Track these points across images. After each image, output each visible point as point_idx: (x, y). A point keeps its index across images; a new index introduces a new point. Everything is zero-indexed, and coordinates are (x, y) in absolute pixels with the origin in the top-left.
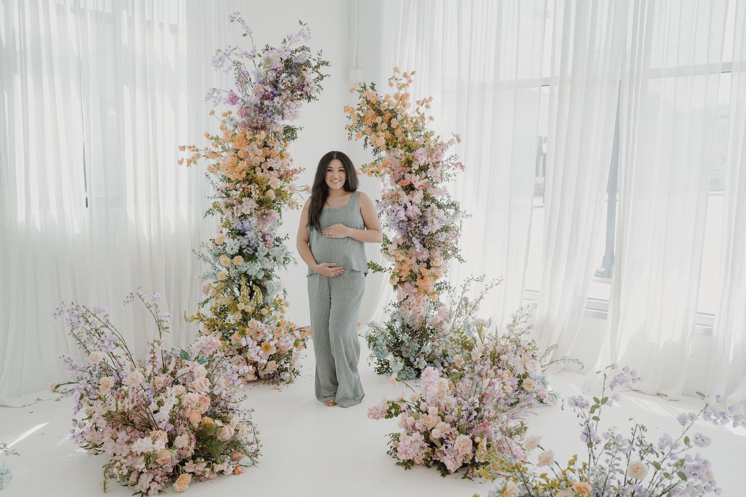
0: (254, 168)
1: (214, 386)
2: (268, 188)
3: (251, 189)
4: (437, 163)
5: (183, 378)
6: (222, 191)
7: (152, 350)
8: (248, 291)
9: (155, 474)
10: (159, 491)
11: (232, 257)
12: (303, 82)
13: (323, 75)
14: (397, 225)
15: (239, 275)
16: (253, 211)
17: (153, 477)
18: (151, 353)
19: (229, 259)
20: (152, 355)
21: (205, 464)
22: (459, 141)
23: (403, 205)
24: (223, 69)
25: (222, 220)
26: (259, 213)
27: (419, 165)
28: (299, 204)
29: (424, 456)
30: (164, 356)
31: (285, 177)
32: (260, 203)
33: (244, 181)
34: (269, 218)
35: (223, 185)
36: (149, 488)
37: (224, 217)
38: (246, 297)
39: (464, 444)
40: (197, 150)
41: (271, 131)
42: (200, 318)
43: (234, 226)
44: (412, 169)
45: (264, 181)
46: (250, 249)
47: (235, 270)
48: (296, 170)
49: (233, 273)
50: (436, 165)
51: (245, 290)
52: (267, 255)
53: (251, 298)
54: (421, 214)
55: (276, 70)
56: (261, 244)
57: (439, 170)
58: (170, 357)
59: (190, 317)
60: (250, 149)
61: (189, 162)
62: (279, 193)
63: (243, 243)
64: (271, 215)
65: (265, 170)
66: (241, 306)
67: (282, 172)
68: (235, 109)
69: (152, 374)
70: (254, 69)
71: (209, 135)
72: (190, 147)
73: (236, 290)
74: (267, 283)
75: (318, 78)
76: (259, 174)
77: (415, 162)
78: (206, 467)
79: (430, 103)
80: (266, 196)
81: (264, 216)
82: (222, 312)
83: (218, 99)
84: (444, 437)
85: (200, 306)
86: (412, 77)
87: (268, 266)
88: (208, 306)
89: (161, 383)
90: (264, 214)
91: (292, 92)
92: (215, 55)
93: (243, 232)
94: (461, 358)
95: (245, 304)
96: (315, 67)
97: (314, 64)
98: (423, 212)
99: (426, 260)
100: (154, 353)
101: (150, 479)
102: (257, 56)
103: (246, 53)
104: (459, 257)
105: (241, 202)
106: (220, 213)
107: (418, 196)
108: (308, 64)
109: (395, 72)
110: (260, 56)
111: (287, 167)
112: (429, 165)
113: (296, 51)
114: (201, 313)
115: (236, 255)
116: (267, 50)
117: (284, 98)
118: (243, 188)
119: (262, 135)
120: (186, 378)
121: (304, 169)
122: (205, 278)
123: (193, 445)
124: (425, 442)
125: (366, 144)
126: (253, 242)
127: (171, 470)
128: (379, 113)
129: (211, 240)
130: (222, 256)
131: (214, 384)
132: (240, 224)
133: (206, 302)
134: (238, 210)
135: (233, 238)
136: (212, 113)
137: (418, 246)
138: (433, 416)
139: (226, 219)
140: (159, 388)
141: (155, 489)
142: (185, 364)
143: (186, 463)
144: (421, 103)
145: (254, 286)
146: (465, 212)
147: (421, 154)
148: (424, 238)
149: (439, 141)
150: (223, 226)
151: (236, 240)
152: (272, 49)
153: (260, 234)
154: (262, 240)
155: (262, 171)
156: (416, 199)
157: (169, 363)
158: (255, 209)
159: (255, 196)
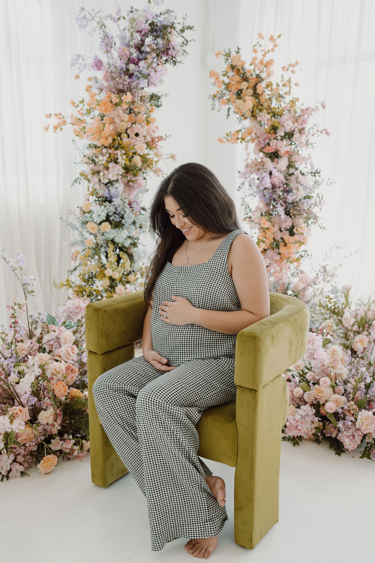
0: (119, 135)
1: (83, 352)
2: (135, 153)
3: (117, 155)
4: (303, 129)
5: (50, 344)
6: (89, 158)
7: (13, 314)
8: (115, 258)
9: (17, 453)
10: (22, 473)
11: (100, 224)
12: (168, 45)
13: (188, 40)
14: (262, 193)
15: (106, 242)
16: (120, 177)
17: (14, 457)
18: (12, 318)
19: (96, 226)
20: (13, 320)
21: (73, 441)
22: (324, 107)
23: (268, 173)
24: (88, 29)
25: (88, 189)
26: (125, 180)
27: (285, 132)
28: (164, 173)
29: (314, 431)
30: (30, 320)
31: (151, 144)
32: (127, 169)
33: (110, 147)
34: (135, 185)
35: (90, 152)
36: (10, 470)
37: (91, 185)
38: (114, 263)
39: (368, 421)
40: (63, 117)
41: (136, 94)
42: (69, 284)
43: (100, 194)
44: (277, 135)
45: (130, 146)
46: (116, 216)
47: (102, 237)
48: (162, 137)
49: (101, 240)
50: (302, 131)
51: (113, 256)
52: (134, 223)
53: (118, 265)
54: (285, 182)
55: (141, 32)
56: (128, 210)
57: (304, 137)
58: (37, 322)
59: (60, 284)
60: (116, 114)
61: (56, 128)
62: (145, 160)
63: (110, 210)
64: (137, 182)
65: (132, 135)
66: (109, 272)
67: (149, 139)
68: (100, 75)
69: (14, 341)
70: (119, 33)
71: (74, 103)
72: (56, 115)
73: (103, 257)
74: (133, 250)
75: (183, 43)
76: (125, 140)
77: (281, 128)
78: (75, 444)
79: (296, 69)
80: (132, 163)
81: (131, 183)
82: (90, 279)
83: (83, 66)
84: (340, 411)
85: (69, 274)
86: (278, 41)
87: (134, 233)
88: (77, 272)
89: (25, 350)
90: (131, 181)
91: (158, 55)
92: (78, 13)
93: (110, 199)
94: (332, 323)
95: (113, 271)
96: (181, 30)
97: (179, 27)
98: (287, 180)
99: (288, 228)
100: (15, 317)
101: (10, 461)
102: (122, 19)
103: (110, 16)
104: (320, 226)
105: (107, 168)
106: (87, 182)
107: (283, 163)
108: (172, 27)
109: (260, 37)
110: (124, 18)
111: (153, 134)
112: (294, 131)
113: (161, 14)
114: (70, 279)
115: (104, 221)
116: (132, 12)
117: (149, 61)
118: (110, 154)
119: (128, 97)
120: (52, 345)
121: (170, 135)
122: (73, 244)
123: (59, 421)
124: (316, 417)
125: (229, 115)
126: (119, 209)
127: (35, 448)
128: (245, 79)
129: (78, 207)
130: (89, 223)
131: (82, 351)
132: (107, 191)
133: (75, 269)
134: (104, 176)
135: (100, 205)
136: (77, 77)
137: (282, 213)
138: (326, 387)
139: (92, 187)
140: (21, 356)
141: (17, 470)
142: (52, 329)
143: (52, 440)
144: (286, 69)
145: (121, 252)
146: (329, 179)
147: (287, 120)
148: (288, 206)
149: (304, 107)
150: (90, 194)
151: (103, 207)
152: (136, 11)
153: (126, 201)
154: (129, 207)
155: (128, 137)
156: (281, 166)
157: (36, 328)
158: (122, 175)
159: (121, 161)
